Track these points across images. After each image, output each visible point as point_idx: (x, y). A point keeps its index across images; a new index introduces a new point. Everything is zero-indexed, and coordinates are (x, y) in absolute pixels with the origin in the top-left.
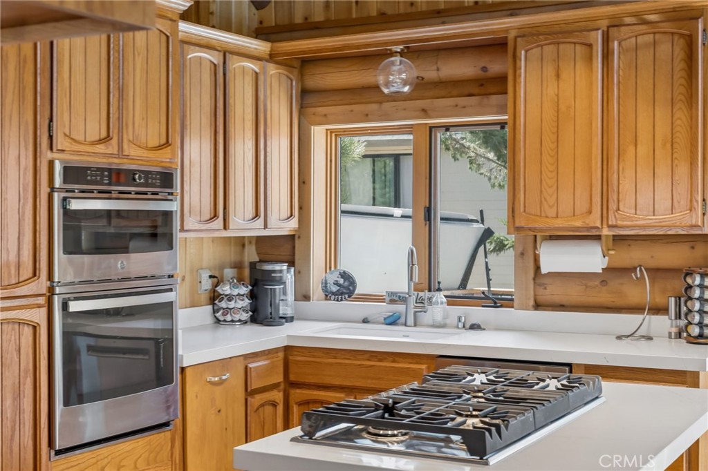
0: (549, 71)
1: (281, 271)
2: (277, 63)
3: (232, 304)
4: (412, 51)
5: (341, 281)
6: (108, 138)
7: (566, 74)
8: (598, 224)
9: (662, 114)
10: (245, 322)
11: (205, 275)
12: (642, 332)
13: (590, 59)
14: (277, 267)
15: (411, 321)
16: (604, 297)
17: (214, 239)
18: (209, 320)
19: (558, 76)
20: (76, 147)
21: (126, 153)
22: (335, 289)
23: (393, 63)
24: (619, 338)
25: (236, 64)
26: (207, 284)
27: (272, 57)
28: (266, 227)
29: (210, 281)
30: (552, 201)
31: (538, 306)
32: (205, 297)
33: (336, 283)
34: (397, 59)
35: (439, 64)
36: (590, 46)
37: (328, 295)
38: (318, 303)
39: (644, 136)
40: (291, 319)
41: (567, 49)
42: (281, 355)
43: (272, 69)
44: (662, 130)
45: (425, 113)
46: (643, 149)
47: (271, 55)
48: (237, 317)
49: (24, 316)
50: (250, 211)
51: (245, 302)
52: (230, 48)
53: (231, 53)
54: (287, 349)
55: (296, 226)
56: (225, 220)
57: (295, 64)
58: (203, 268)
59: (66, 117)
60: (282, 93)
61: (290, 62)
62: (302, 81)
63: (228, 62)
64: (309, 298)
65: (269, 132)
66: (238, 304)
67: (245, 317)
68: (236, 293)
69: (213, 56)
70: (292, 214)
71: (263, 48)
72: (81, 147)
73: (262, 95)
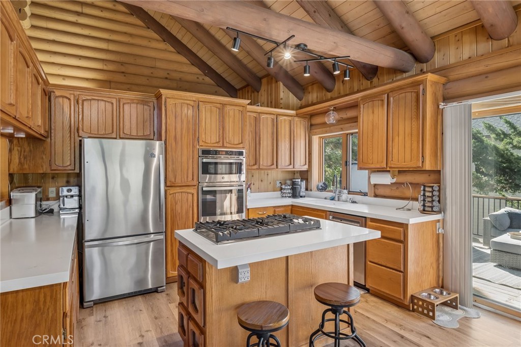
0: (370, 111)
1: (298, 182)
2: (299, 117)
3: (285, 191)
4: (337, 109)
5: (323, 185)
6: (219, 142)
7: (376, 112)
8: (385, 166)
9: (408, 123)
10: (290, 197)
11: (278, 182)
12: (407, 207)
13: (383, 105)
14: (297, 180)
15: (336, 199)
16: (397, 194)
17: (282, 171)
18: (280, 196)
19: (373, 113)
20: (206, 145)
21: (225, 146)
22: (321, 188)
23: (330, 114)
24: (397, 209)
25: (281, 118)
26: (278, 185)
27: (297, 115)
28: (294, 167)
29: (280, 184)
30: (371, 158)
31: (376, 196)
32: (279, 189)
33: (321, 186)
34: (332, 112)
35: (347, 113)
36: (383, 100)
37: (319, 189)
38: (315, 192)
39: (401, 133)
40: (304, 197)
41: (376, 103)
42: (290, 207)
43: (296, 119)
44: (408, 130)
45: (342, 129)
46: (401, 137)
47: (297, 114)
48: (287, 195)
49: (189, 191)
50: (288, 163)
51: (290, 191)
52: (280, 113)
53: (280, 115)
54: (292, 206)
55: (307, 167)
56: (277, 165)
57: (307, 116)
58: (278, 180)
59: (203, 136)
60: (301, 126)
61: (305, 116)
62: (311, 122)
63: (278, 118)
64: (311, 190)
65: (295, 138)
66: (287, 191)
67: (289, 195)
68: (286, 188)
69: (272, 116)
70: (306, 164)
71: (293, 112)
72: (208, 145)
73: (292, 128)
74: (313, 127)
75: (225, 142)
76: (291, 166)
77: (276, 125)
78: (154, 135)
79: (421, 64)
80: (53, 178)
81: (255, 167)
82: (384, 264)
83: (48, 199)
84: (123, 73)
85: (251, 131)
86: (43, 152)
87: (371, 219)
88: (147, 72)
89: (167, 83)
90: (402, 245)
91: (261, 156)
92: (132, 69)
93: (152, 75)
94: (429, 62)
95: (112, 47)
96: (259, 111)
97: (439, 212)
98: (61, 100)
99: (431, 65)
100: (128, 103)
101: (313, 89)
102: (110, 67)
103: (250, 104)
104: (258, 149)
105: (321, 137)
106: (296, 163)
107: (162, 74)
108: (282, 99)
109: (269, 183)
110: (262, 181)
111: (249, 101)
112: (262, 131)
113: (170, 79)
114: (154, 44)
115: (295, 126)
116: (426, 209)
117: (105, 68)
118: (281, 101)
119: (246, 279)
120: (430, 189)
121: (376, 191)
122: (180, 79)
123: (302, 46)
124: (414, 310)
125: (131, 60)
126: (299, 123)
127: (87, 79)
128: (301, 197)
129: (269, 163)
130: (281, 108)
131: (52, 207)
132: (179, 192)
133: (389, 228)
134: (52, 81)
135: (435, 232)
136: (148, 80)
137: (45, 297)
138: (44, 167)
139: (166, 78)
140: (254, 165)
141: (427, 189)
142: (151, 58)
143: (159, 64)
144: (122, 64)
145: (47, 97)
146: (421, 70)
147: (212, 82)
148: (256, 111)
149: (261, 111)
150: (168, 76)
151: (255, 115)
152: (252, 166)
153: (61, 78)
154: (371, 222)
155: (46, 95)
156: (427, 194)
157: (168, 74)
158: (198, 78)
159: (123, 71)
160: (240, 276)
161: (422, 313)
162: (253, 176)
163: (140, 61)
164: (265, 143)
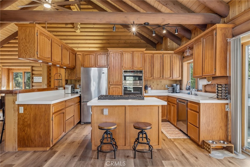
1: (174, 85)
2: (176, 54)
6: (131, 67)
8: (202, 75)
9: (210, 52)
15: (190, 93)
16: (214, 90)
18: (167, 92)
19: (198, 48)
21: (134, 69)
22: (188, 89)
24: (208, 98)
25: (165, 55)
26: (166, 87)
28: (172, 78)
30: (197, 71)
31: (206, 92)
32: (167, 89)
33: (188, 88)
34: (188, 50)
36: (201, 41)
43: (174, 55)
47: (174, 53)
49: (118, 87)
50: (169, 76)
51: (171, 90)
52: (164, 53)
53: (164, 54)
54: (168, 96)
55: (181, 78)
56: (163, 77)
57: (181, 53)
58: (167, 85)
59: (125, 65)
60: (177, 58)
61: (180, 53)
62: (183, 56)
63: (164, 55)
64: (183, 90)
65: (174, 64)
66: (170, 90)
67: (171, 92)
68: (170, 88)
69: (160, 55)
70: (180, 77)
71: (172, 52)
72: (127, 68)
73: (172, 59)
74: (184, 58)
75: (134, 67)
76: (171, 78)
77: (162, 59)
78: (108, 66)
79: (224, 18)
80: (78, 82)
81: (151, 78)
82: (192, 124)
83: (77, 89)
84: (109, 43)
85: (150, 62)
86: (74, 73)
87: (190, 101)
88: (117, 41)
89: (125, 45)
90: (198, 114)
91: (155, 73)
92: (111, 41)
93: (119, 42)
94: (227, 17)
95: (105, 34)
96: (154, 53)
97: (227, 99)
98: (79, 55)
99: (228, 18)
100: (99, 55)
101: (184, 39)
102: (104, 42)
103: (146, 50)
104: (153, 70)
105: (188, 63)
106: (174, 76)
107: (123, 41)
108: (169, 46)
109: (162, 86)
110: (158, 85)
111: (145, 49)
112: (155, 62)
113: (126, 43)
114: (120, 30)
115: (173, 58)
116: (219, 97)
117: (103, 42)
118: (169, 47)
119: (106, 114)
120: (221, 87)
121: (206, 89)
122: (130, 42)
123: (146, 23)
124: (204, 148)
125: (111, 38)
126: (176, 57)
127: (97, 47)
128: (177, 93)
129: (159, 76)
130: (169, 50)
131: (78, 91)
132: (114, 87)
133: (194, 105)
134: (76, 49)
135: (224, 110)
136: (118, 44)
137: (47, 107)
138: (74, 78)
139: (125, 43)
140: (151, 77)
141: (219, 86)
142: (119, 36)
143: (122, 38)
144: (108, 40)
145: (75, 55)
146: (224, 22)
147: (145, 42)
148: (152, 53)
149: (155, 53)
150: (125, 42)
151: (151, 55)
152: (150, 77)
153: (88, 48)
154: (190, 103)
155: (74, 54)
156: (220, 89)
157: (125, 41)
158: (138, 41)
159: (108, 42)
160: (104, 112)
161: (206, 150)
162: (153, 82)
163: (115, 38)
164: (157, 67)
